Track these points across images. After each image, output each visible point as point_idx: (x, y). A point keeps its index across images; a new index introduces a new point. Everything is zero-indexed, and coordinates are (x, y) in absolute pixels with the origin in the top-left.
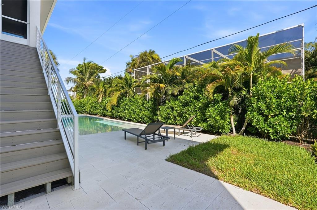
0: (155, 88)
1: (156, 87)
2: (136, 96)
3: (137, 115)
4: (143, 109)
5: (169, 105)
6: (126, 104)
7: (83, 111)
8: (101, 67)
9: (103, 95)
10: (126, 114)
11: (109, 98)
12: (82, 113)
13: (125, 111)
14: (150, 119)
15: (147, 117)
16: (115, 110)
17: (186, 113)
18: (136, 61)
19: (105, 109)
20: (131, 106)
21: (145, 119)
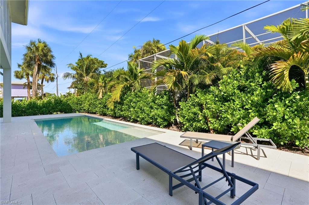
0: (175, 76)
1: (177, 74)
2: (144, 89)
3: (146, 115)
4: (155, 107)
5: (196, 100)
6: (131, 101)
7: (81, 110)
8: (102, 62)
9: (103, 90)
10: (131, 113)
11: (110, 94)
12: (79, 112)
13: (129, 109)
14: (165, 120)
15: (161, 117)
16: (117, 108)
17: (226, 111)
18: (139, 52)
19: (105, 106)
20: (138, 103)
21: (158, 120)
